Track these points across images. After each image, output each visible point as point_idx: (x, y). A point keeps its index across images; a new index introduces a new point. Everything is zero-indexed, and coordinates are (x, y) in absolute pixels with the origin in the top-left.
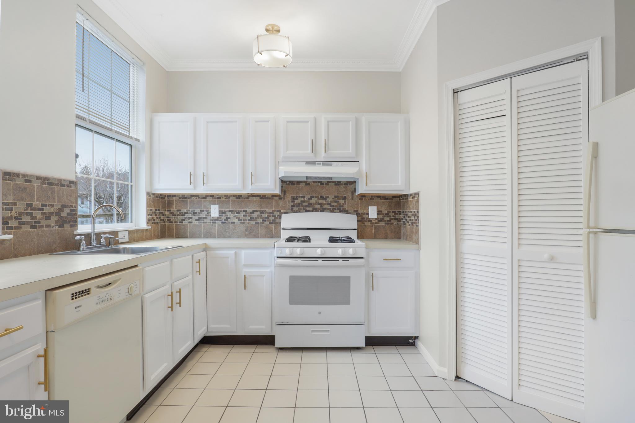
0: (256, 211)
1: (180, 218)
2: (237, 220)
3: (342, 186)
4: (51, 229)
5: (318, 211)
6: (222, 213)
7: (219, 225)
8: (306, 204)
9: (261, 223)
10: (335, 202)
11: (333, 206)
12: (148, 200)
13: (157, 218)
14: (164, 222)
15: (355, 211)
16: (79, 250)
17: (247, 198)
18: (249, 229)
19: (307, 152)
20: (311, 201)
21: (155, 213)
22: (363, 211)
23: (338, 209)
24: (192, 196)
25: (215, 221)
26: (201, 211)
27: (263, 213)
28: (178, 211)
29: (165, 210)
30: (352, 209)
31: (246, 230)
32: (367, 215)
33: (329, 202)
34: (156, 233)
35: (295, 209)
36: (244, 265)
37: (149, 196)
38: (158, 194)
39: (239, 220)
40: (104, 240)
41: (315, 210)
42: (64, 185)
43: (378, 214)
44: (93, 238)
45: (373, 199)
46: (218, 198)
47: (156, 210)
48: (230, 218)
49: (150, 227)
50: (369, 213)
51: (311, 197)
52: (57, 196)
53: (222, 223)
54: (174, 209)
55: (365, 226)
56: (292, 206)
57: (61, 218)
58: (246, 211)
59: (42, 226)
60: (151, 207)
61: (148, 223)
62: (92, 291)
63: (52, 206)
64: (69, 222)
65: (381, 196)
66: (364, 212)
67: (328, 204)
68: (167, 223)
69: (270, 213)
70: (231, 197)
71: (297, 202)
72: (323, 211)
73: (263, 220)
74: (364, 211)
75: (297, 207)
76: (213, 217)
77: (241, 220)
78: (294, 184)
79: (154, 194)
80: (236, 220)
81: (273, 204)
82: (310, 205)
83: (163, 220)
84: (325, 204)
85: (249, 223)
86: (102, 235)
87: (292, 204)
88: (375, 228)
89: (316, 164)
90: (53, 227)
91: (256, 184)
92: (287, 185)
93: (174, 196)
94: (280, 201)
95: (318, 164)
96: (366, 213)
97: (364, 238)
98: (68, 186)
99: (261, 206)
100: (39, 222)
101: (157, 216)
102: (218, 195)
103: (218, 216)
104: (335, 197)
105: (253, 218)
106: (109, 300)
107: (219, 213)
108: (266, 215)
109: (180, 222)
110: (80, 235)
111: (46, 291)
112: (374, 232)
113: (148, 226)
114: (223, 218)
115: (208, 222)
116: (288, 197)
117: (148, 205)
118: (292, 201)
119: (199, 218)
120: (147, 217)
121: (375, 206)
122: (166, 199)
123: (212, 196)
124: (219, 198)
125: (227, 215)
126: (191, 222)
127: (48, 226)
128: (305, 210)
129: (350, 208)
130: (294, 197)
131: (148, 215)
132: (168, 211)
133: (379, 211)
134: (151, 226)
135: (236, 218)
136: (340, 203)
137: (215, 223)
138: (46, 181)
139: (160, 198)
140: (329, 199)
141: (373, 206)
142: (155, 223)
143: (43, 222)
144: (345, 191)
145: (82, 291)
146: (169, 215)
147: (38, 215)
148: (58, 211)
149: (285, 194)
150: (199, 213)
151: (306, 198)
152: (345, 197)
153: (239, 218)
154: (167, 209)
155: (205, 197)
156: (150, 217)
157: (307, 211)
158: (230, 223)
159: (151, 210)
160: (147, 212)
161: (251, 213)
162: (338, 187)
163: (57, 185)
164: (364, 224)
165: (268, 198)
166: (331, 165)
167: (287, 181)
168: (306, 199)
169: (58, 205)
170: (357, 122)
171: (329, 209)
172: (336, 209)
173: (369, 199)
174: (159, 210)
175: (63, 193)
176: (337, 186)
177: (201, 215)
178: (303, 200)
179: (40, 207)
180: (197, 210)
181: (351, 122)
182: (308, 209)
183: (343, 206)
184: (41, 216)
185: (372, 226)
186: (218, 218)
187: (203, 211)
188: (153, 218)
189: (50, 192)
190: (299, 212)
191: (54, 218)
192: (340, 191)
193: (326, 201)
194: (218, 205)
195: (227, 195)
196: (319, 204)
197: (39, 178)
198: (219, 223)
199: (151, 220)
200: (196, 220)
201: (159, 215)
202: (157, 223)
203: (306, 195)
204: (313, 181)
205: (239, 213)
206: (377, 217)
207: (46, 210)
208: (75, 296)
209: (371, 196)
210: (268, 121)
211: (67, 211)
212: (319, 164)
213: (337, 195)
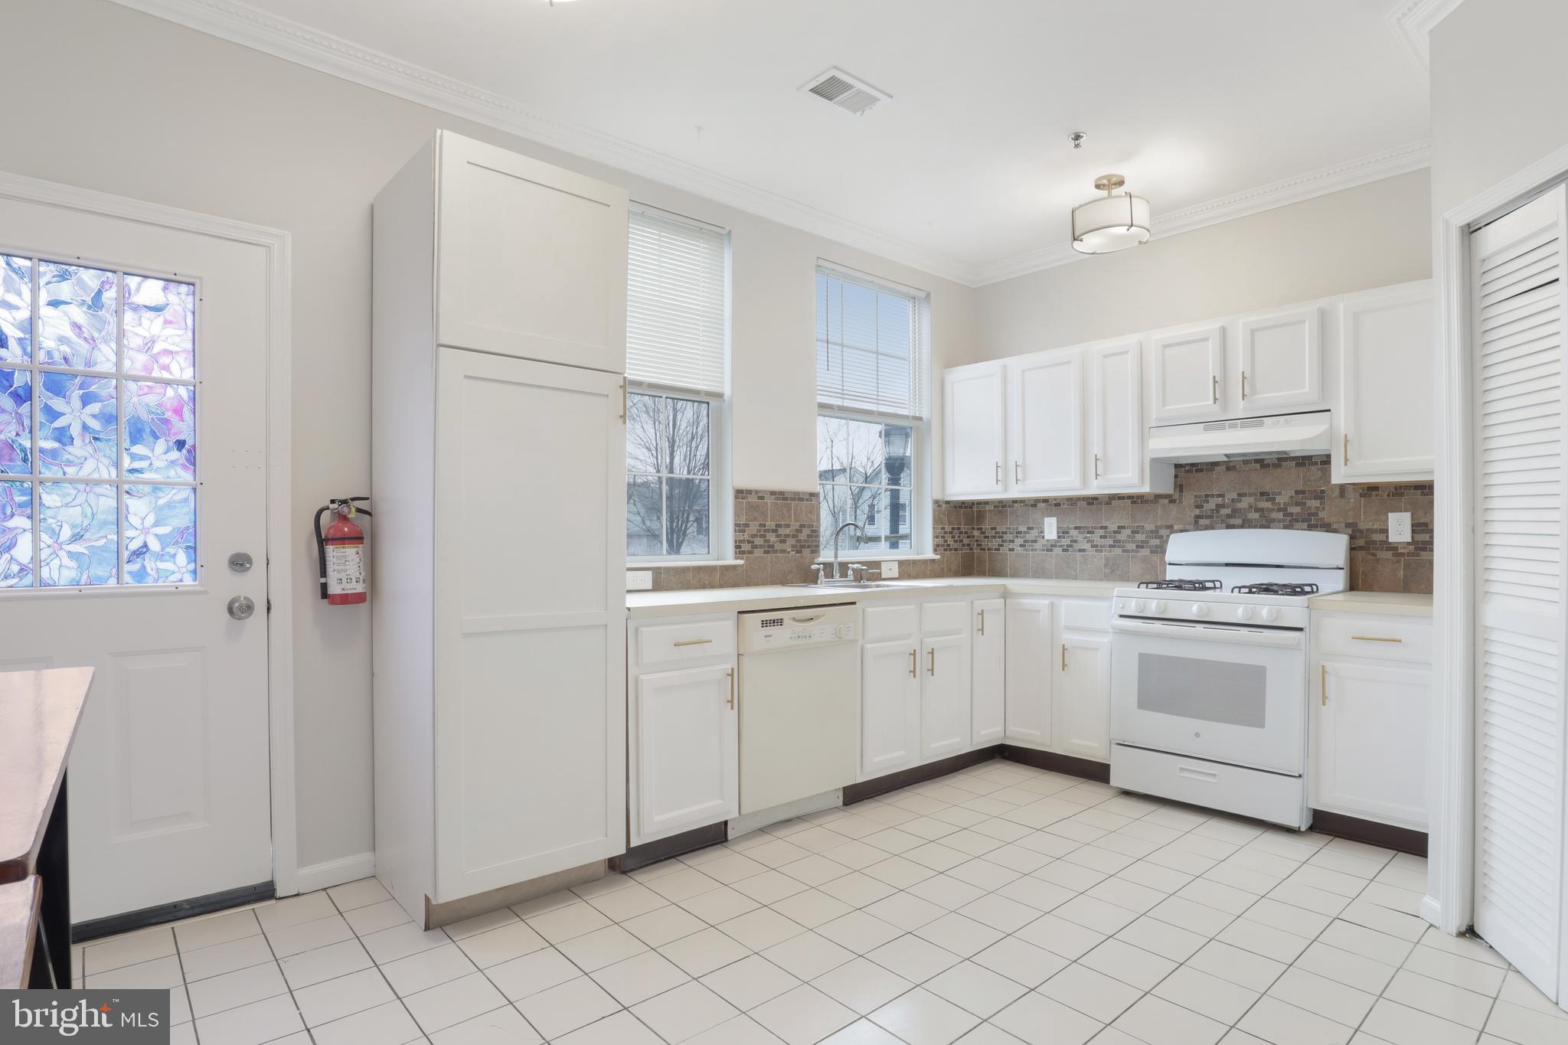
0: (1123, 527)
1: (995, 543)
2: (1089, 545)
3: (1313, 468)
4: (786, 555)
5: (1255, 527)
6: (1063, 533)
7: (1057, 555)
8: (1228, 511)
9: (1133, 551)
10: (1297, 504)
11: (1291, 514)
12: (937, 514)
13: (956, 541)
14: (971, 549)
15: (1347, 525)
16: (816, 583)
17: (1108, 503)
18: (1111, 564)
19: (1204, 404)
20: (1239, 505)
21: (951, 533)
22: (1371, 523)
23: (1303, 521)
24: (1015, 501)
25: (1051, 547)
26: (1028, 528)
27: (1138, 532)
28: (992, 529)
29: (973, 528)
30: (1341, 520)
31: (1106, 565)
32: (1384, 535)
33: (1282, 506)
34: (953, 567)
35: (1202, 522)
36: (1064, 626)
37: (939, 506)
38: (957, 502)
39: (1092, 546)
40: (852, 572)
41: (1247, 524)
42: (802, 500)
43: (1413, 532)
44: (836, 568)
45: (1402, 495)
46: (1056, 505)
47: (953, 529)
48: (1076, 541)
49: (938, 557)
50: (1387, 530)
51: (1239, 495)
52: (794, 514)
53: (1064, 550)
54: (986, 526)
55: (1378, 560)
56: (1198, 517)
57: (799, 541)
58: (1106, 528)
59: (776, 551)
60: (943, 524)
61: (935, 550)
62: (785, 622)
63: (788, 526)
64: (809, 547)
65: (1426, 486)
66: (1375, 527)
67: (1279, 510)
68: (976, 551)
69: (1151, 532)
70: (1078, 502)
71: (1207, 507)
72: (1266, 525)
73: (1137, 546)
74: (1373, 525)
75: (1207, 517)
76: (1047, 541)
77: (1096, 546)
78: (1201, 470)
79: (948, 502)
80: (1087, 546)
81: (1157, 513)
82: (1235, 513)
83: (969, 545)
84: (1272, 510)
85: (1110, 551)
86: (849, 565)
87: (1197, 512)
88: (1407, 566)
89: (1227, 426)
90: (789, 552)
91: (1107, 477)
92: (1186, 472)
93: (986, 503)
94: (1171, 506)
95: (1231, 427)
96: (1380, 529)
97: (1372, 591)
98: (807, 500)
99: (1133, 516)
100: (773, 546)
101: (956, 539)
102: (1055, 500)
103: (1055, 537)
104: (1297, 492)
105: (1119, 541)
106: (808, 637)
107: (1058, 533)
108: (1144, 536)
109: (996, 550)
110: (819, 564)
111: (739, 612)
112: (1405, 576)
113: (937, 554)
114: (1065, 543)
115: (1040, 550)
116: (1189, 498)
117: (937, 520)
118: (1197, 507)
119: (1024, 541)
120: (934, 541)
121: (1405, 511)
122: (975, 509)
123: (1046, 501)
124: (1058, 505)
125: (1072, 537)
126: (1013, 550)
127: (783, 551)
128: (1224, 525)
129: (1333, 519)
130: (1200, 496)
131: (937, 537)
132: (978, 529)
133: (1419, 523)
134: (941, 554)
135: (1088, 542)
136: (1310, 508)
137: (1051, 550)
138: (780, 495)
139: (960, 507)
140: (1281, 499)
141: (1401, 511)
142: (951, 550)
143: (778, 546)
144: (1321, 477)
145: (774, 620)
146: (978, 537)
147: (772, 537)
148: (794, 533)
149: (1181, 491)
150: (1025, 533)
151: (1228, 499)
152: (1323, 492)
153: (1093, 541)
154: (976, 527)
155: (1034, 503)
156: (940, 541)
157: (1229, 527)
158: (1076, 551)
159: (943, 528)
160: (934, 533)
161: (1115, 532)
162: (1305, 470)
163: (793, 499)
164: (1374, 555)
165: (1147, 502)
166: (1261, 425)
167: (1185, 464)
168: (1226, 501)
169: (795, 525)
170: (1324, 321)
171: (1280, 521)
172: (1298, 521)
173: (1388, 495)
174: (959, 529)
175: (801, 509)
176: (1301, 469)
177: (1029, 537)
178: (1221, 503)
179: (774, 528)
180: (1023, 528)
181: (1307, 322)
182: (1232, 521)
183: (1316, 514)
184: (776, 539)
185: (1399, 561)
186: (1057, 541)
187: (1032, 528)
188: (946, 541)
189: (785, 509)
190: (1213, 528)
191: (791, 541)
192: (1309, 480)
193: (1273, 504)
194: (1055, 518)
195: (1072, 499)
196: (1257, 510)
197: (773, 493)
198: (1058, 551)
199: (943, 546)
200: (1021, 546)
201: (959, 537)
202: (956, 550)
203: (1228, 491)
204: (1243, 461)
205: (1092, 533)
206: (1412, 539)
207: (781, 531)
208: (765, 624)
209: (1396, 488)
210: (1126, 352)
211: (806, 532)
212: (1234, 426)
213: (1302, 488)
